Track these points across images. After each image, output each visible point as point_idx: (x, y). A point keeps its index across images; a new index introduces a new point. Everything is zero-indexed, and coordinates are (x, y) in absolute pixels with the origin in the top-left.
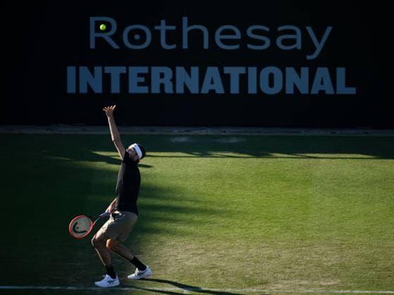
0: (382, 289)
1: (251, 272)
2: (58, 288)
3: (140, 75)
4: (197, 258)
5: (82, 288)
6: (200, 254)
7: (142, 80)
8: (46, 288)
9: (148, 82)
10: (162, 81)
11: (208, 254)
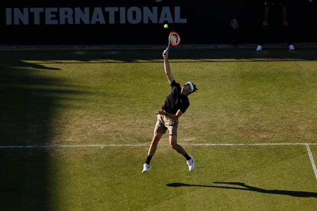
0: (223, 142)
1: (140, 134)
2: (21, 147)
3: (52, 13)
4: (105, 126)
5: (36, 146)
6: (106, 123)
7: (54, 16)
8: (13, 147)
9: (57, 17)
10: (66, 16)
11: (112, 123)
